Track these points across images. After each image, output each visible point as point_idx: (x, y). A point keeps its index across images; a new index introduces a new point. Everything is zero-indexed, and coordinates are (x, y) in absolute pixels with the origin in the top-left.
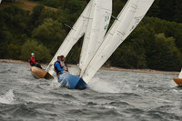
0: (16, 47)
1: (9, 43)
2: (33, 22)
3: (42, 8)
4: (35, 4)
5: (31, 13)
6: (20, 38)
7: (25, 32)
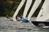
0: (9, 13)
1: (7, 12)
2: (13, 6)
3: (15, 3)
4: (13, 2)
5: (12, 4)
6: (9, 11)
7: (11, 9)
